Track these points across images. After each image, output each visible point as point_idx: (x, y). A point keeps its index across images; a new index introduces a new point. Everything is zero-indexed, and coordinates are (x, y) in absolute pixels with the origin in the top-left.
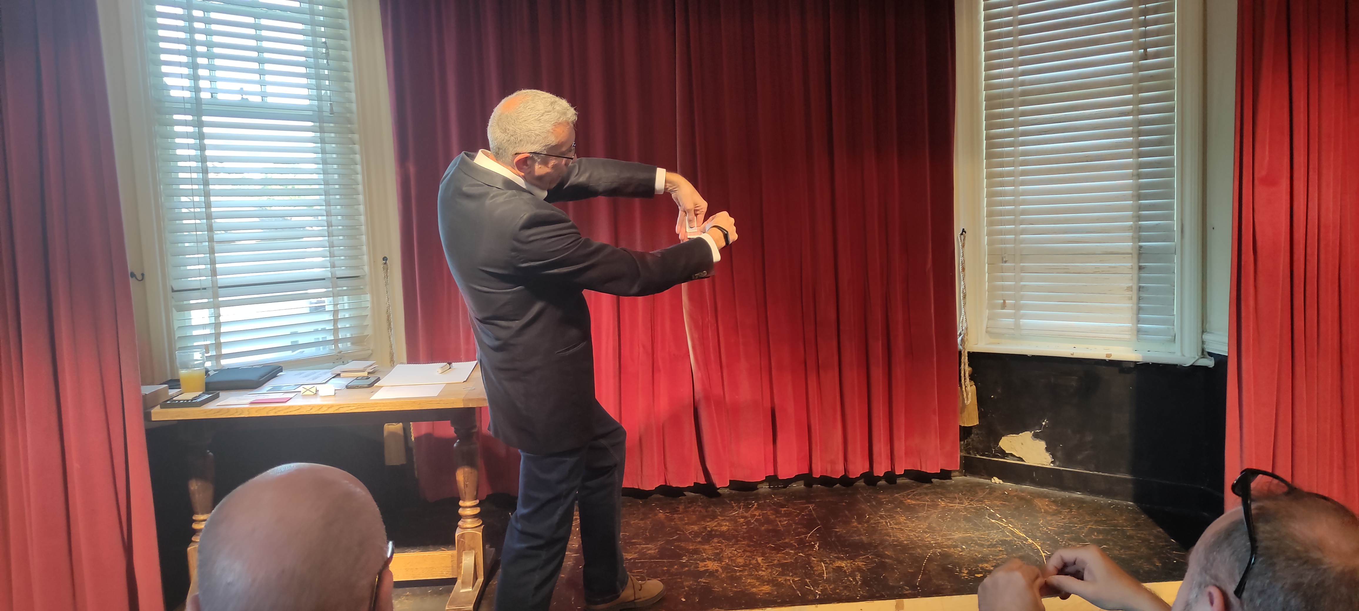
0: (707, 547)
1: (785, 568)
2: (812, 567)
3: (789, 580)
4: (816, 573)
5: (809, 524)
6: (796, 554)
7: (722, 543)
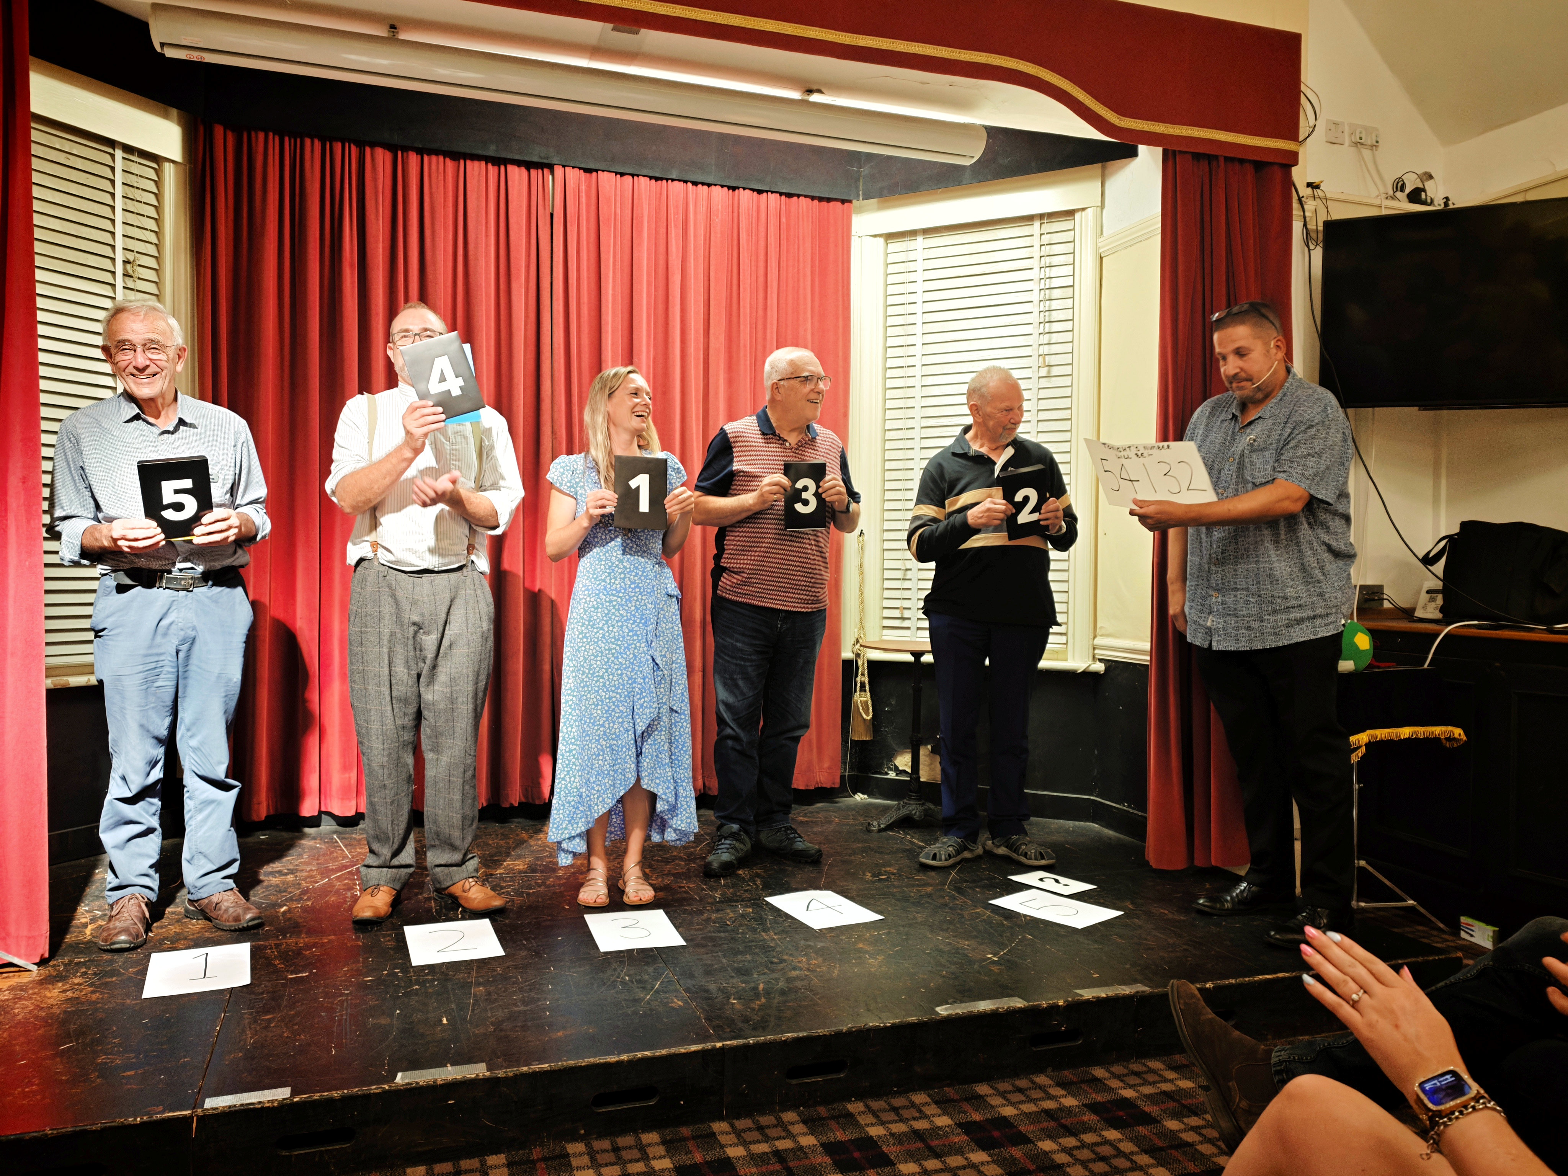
3: (684, 887)
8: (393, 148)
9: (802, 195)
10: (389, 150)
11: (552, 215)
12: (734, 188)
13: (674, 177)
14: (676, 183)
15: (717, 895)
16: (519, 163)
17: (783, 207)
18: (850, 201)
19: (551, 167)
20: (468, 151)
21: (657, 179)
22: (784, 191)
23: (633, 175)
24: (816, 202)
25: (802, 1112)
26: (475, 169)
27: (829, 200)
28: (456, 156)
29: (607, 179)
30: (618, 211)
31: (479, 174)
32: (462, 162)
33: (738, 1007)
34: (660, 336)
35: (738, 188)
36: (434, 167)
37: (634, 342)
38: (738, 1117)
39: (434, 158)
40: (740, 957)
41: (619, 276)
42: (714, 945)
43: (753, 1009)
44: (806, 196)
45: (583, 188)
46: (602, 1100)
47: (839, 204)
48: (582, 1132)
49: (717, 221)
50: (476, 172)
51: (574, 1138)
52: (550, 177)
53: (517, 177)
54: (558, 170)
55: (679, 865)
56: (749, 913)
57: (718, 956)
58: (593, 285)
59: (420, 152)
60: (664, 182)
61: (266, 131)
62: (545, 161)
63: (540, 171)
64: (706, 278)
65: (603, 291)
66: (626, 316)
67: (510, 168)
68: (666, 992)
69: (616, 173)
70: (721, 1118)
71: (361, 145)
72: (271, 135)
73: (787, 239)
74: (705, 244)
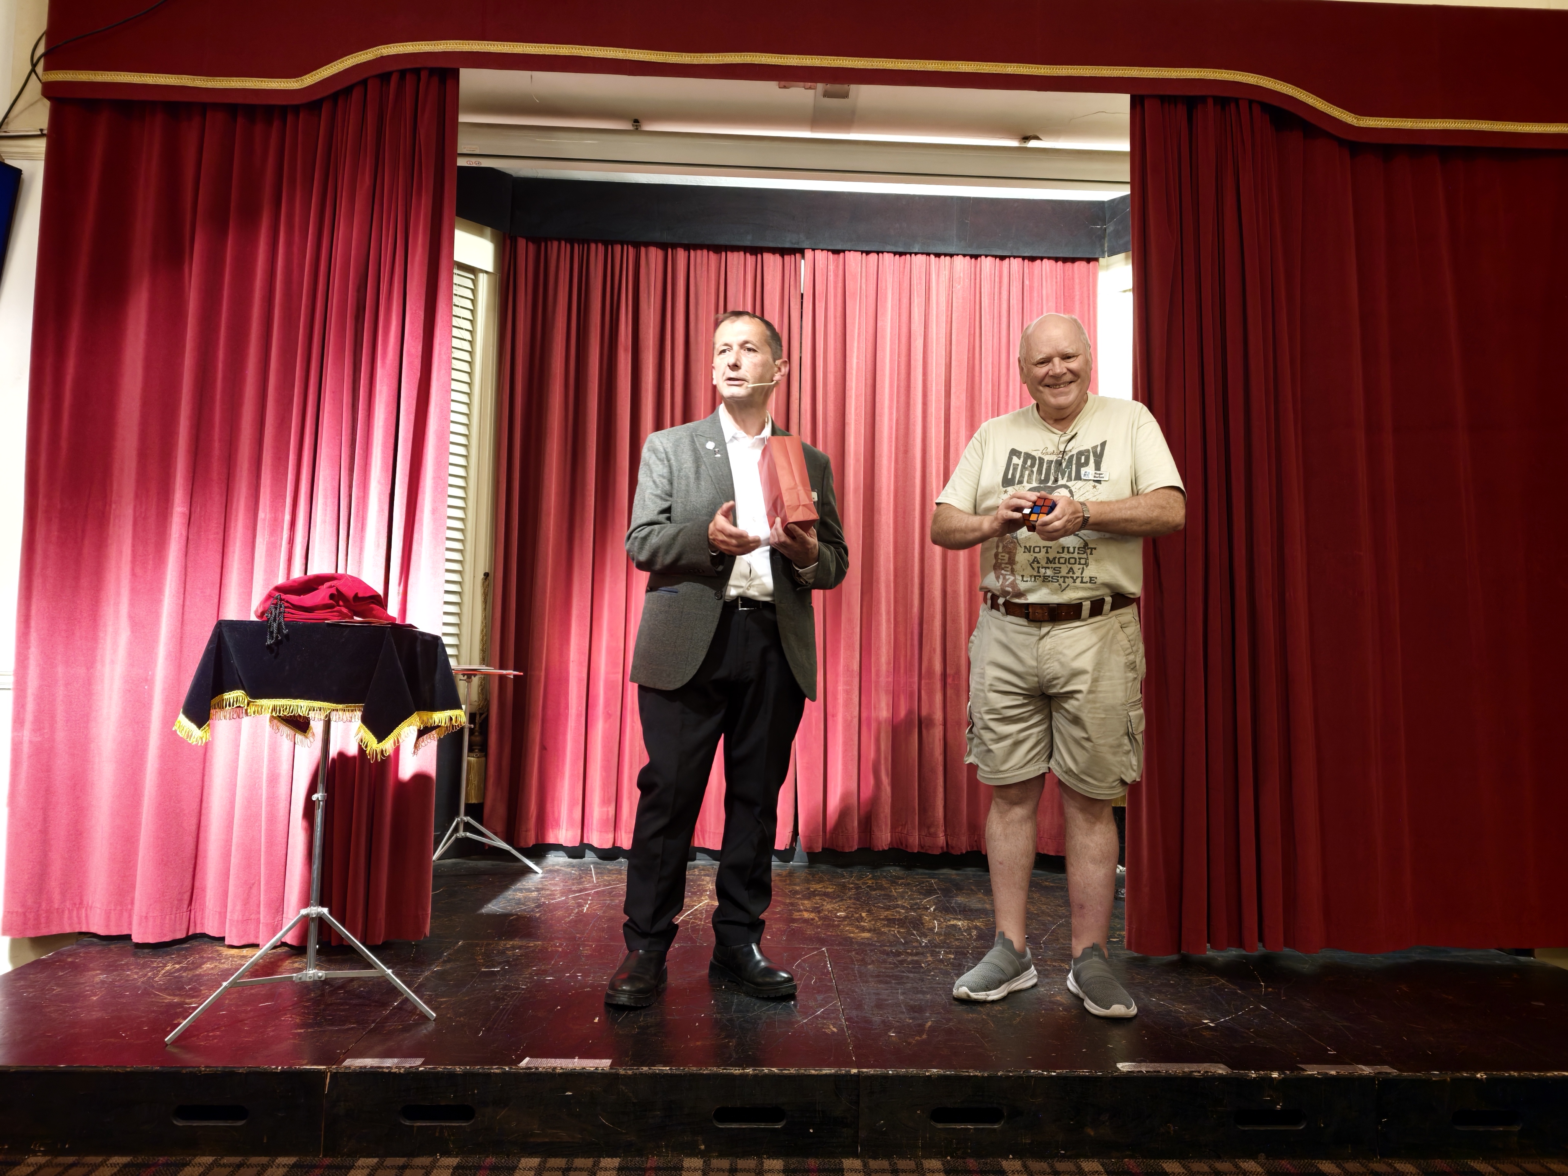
0: (806, 902)
1: (890, 922)
2: (922, 924)
3: (894, 931)
4: (926, 927)
5: (929, 892)
6: (906, 912)
7: (825, 900)
8: (664, 246)
9: (1045, 258)
10: (662, 249)
11: (802, 295)
12: (976, 257)
13: (916, 250)
14: (919, 256)
15: (925, 941)
16: (773, 251)
17: (1026, 270)
18: (1096, 260)
19: (802, 252)
20: (727, 243)
21: (901, 254)
22: (1026, 255)
23: (878, 253)
24: (1060, 264)
25: (948, 1162)
26: (735, 259)
27: (1073, 260)
28: (718, 249)
29: (853, 259)
30: (864, 286)
31: (738, 263)
32: (723, 254)
33: (894, 1039)
34: (903, 398)
35: (980, 256)
36: (699, 260)
37: (877, 405)
38: (875, 1158)
39: (699, 252)
40: (920, 996)
41: (863, 345)
42: (899, 984)
43: (909, 1044)
44: (1049, 258)
45: (831, 267)
46: (724, 1115)
47: (1084, 264)
48: (703, 1147)
49: (958, 287)
50: (735, 262)
51: (694, 1152)
52: (803, 261)
53: (772, 263)
54: (809, 254)
55: (899, 912)
56: (950, 959)
57: (898, 993)
58: (839, 356)
59: (688, 248)
60: (908, 256)
61: (559, 240)
62: (796, 246)
63: (793, 256)
64: (948, 343)
65: (848, 360)
66: (870, 382)
67: (766, 255)
68: (824, 1018)
69: (862, 252)
70: (855, 1155)
71: (637, 245)
72: (563, 243)
73: (1031, 301)
74: (947, 310)
